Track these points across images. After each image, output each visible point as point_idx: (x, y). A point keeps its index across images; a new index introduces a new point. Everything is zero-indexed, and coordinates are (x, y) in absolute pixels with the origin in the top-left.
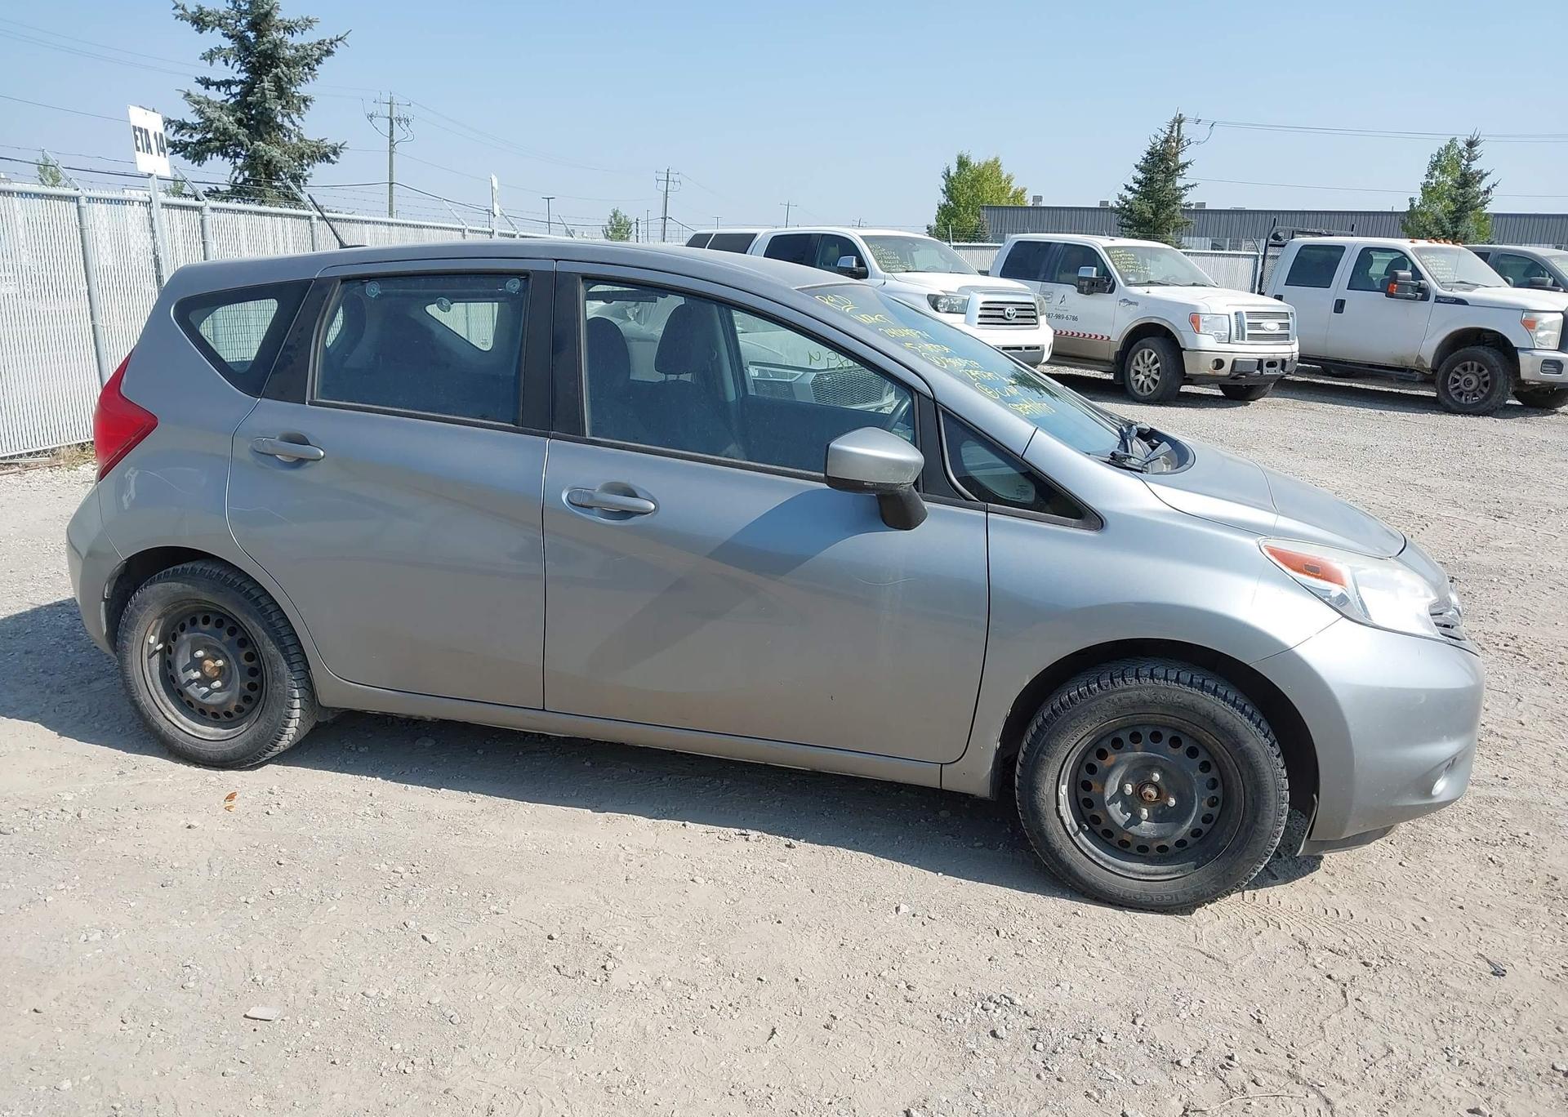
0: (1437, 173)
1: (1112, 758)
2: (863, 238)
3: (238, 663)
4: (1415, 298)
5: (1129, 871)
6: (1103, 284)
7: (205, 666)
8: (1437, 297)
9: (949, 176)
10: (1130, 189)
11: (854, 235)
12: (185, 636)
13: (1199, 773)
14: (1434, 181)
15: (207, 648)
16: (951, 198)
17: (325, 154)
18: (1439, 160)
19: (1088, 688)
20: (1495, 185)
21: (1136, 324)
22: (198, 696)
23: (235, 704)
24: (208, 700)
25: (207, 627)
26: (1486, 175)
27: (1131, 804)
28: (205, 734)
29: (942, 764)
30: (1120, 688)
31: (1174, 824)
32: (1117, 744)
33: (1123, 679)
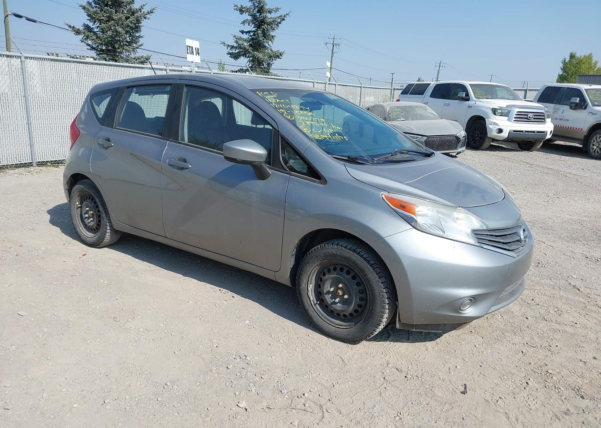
1: (327, 276)
2: (470, 85)
3: (95, 212)
5: (332, 322)
6: (582, 105)
7: (89, 213)
9: (565, 62)
11: (467, 83)
13: (356, 286)
16: (564, 71)
17: (278, 56)
21: (596, 123)
24: (90, 224)
28: (88, 235)
29: (275, 272)
30: (326, 248)
31: (347, 306)
32: (329, 271)
33: (328, 244)
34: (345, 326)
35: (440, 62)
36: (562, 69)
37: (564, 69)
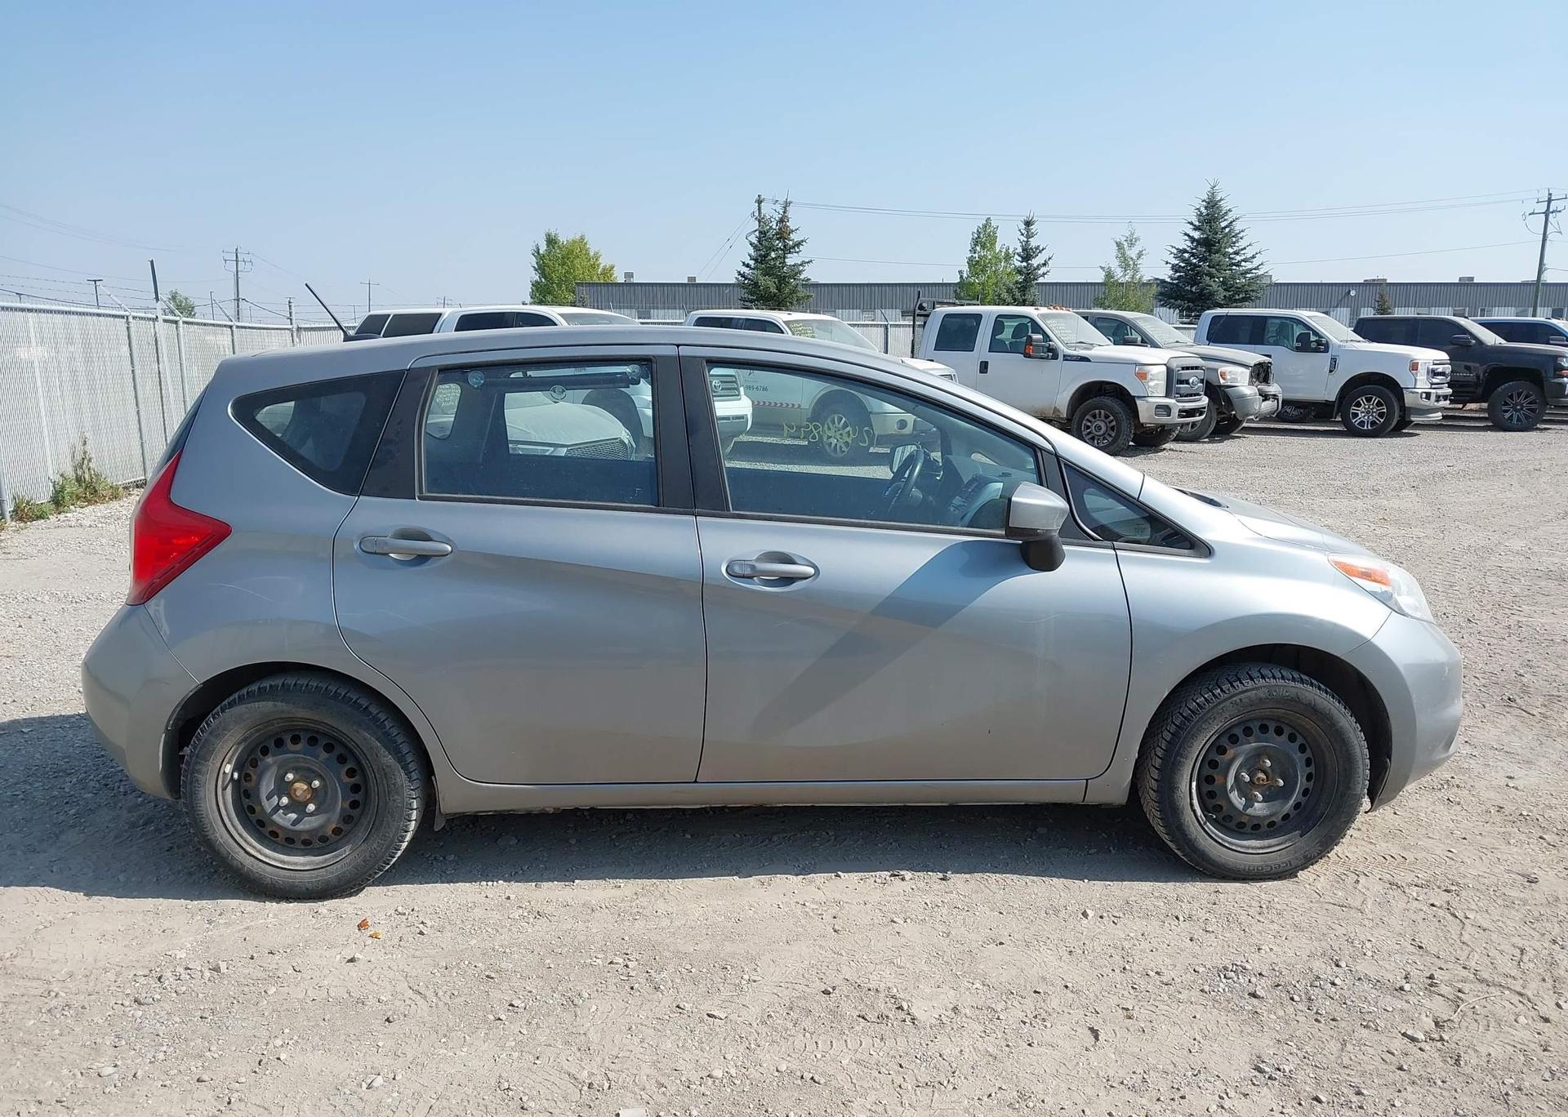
0: (978, 248)
1: (1231, 753)
2: (562, 315)
3: (340, 781)
4: (1047, 358)
5: (1248, 848)
7: (295, 790)
8: (1064, 356)
9: (538, 253)
10: (748, 266)
11: (552, 313)
12: (269, 760)
13: (1299, 754)
14: (976, 255)
15: (295, 770)
16: (543, 274)
18: (979, 237)
19: (1213, 694)
20: (1050, 258)
22: (288, 825)
23: (334, 826)
24: (300, 827)
25: (299, 747)
26: (1043, 250)
27: (1244, 790)
28: (296, 864)
29: (1087, 780)
30: (1240, 690)
31: (1281, 801)
32: (1234, 740)
33: (1241, 683)
34: (1278, 845)
35: (237, 250)
36: (536, 270)
37: (541, 268)
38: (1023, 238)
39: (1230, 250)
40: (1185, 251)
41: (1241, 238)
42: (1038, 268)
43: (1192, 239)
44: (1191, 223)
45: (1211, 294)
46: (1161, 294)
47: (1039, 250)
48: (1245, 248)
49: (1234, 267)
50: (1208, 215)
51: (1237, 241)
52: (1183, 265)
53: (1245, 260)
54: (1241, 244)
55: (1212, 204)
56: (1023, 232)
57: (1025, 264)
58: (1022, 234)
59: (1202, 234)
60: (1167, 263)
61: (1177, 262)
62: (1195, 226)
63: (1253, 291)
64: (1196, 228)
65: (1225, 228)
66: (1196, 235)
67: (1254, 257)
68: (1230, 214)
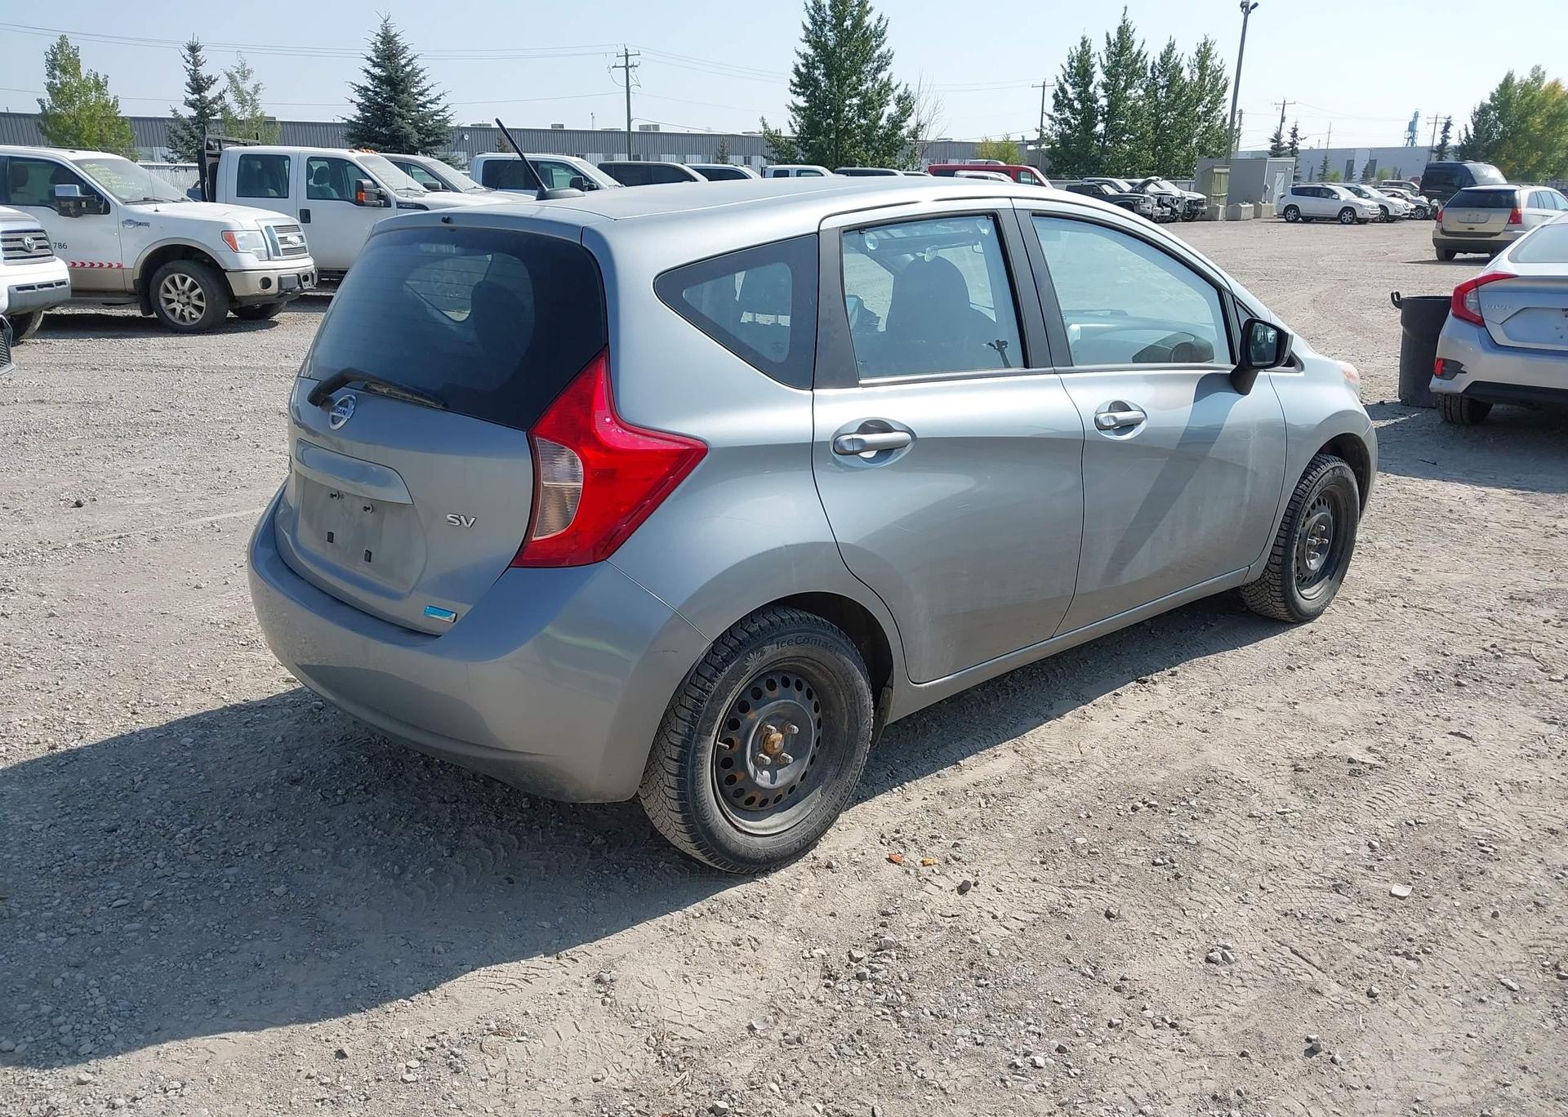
0: (57, 73)
4: (380, 206)
5: (1311, 595)
6: (94, 204)
8: (398, 203)
12: (752, 715)
14: (57, 81)
18: (55, 59)
22: (765, 784)
23: (803, 773)
25: (775, 693)
29: (1249, 566)
34: (1320, 589)
38: (189, 66)
39: (414, 90)
40: (367, 89)
41: (424, 78)
42: (214, 101)
43: (374, 77)
44: (368, 59)
45: (407, 137)
46: (350, 135)
47: (211, 81)
48: (427, 89)
49: (421, 109)
50: (384, 50)
51: (420, 81)
52: (367, 104)
53: (431, 102)
54: (425, 84)
55: (388, 39)
56: (189, 58)
57: (197, 96)
58: (188, 62)
59: (382, 71)
60: (352, 101)
61: (363, 101)
62: (373, 62)
63: (443, 134)
64: (375, 65)
65: (404, 66)
66: (377, 71)
67: (438, 98)
68: (408, 52)
